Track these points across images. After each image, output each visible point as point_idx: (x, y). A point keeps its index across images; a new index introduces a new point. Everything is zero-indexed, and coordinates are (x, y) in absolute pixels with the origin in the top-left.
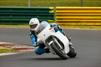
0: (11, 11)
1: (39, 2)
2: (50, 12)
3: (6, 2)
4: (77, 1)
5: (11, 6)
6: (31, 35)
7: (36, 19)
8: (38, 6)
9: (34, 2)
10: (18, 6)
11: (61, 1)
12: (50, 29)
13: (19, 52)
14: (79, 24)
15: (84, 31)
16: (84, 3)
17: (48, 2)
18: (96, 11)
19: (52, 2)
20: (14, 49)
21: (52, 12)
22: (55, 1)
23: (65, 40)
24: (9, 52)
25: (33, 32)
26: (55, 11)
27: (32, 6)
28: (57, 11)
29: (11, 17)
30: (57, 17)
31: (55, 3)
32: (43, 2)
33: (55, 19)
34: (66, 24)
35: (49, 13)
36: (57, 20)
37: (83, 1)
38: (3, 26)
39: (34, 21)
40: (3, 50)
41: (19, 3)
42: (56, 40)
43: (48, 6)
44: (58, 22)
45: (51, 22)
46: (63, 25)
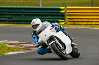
0: (23, 11)
1: (51, 2)
2: (61, 12)
3: (18, 2)
4: (87, 1)
5: (23, 5)
6: (33, 35)
7: (38, 19)
8: (49, 6)
9: (45, 2)
10: (30, 6)
11: (72, 1)
12: (51, 29)
13: (31, 51)
14: (90, 23)
15: (95, 30)
16: (95, 3)
17: (59, 2)
19: (63, 2)
20: (26, 48)
21: (63, 12)
22: (65, 2)
23: (66, 40)
24: (20, 51)
25: (35, 33)
26: (66, 11)
27: (43, 6)
28: (68, 11)
29: (23, 16)
30: (68, 17)
31: (66, 3)
32: (54, 2)
34: (76, 23)
35: (60, 13)
37: (94, 2)
38: (15, 25)
39: (36, 21)
40: (15, 48)
41: (30, 3)
42: (57, 40)
43: (59, 6)
44: (69, 21)
45: (62, 22)
46: (74, 24)
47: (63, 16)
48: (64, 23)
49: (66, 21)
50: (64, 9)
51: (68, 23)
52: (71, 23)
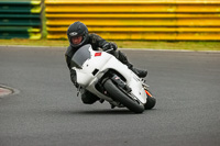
2: (33, 11)
18: (133, 10)
21: (38, 10)
26: (43, 9)
28: (47, 9)
30: (48, 23)
33: (44, 27)
35: (29, 13)
36: (48, 29)
44: (50, 33)
45: (36, 33)
46: (61, 39)
47: (36, 21)
48: (38, 37)
49: (44, 32)
50: (39, 5)
51: (49, 36)
52: (55, 37)
